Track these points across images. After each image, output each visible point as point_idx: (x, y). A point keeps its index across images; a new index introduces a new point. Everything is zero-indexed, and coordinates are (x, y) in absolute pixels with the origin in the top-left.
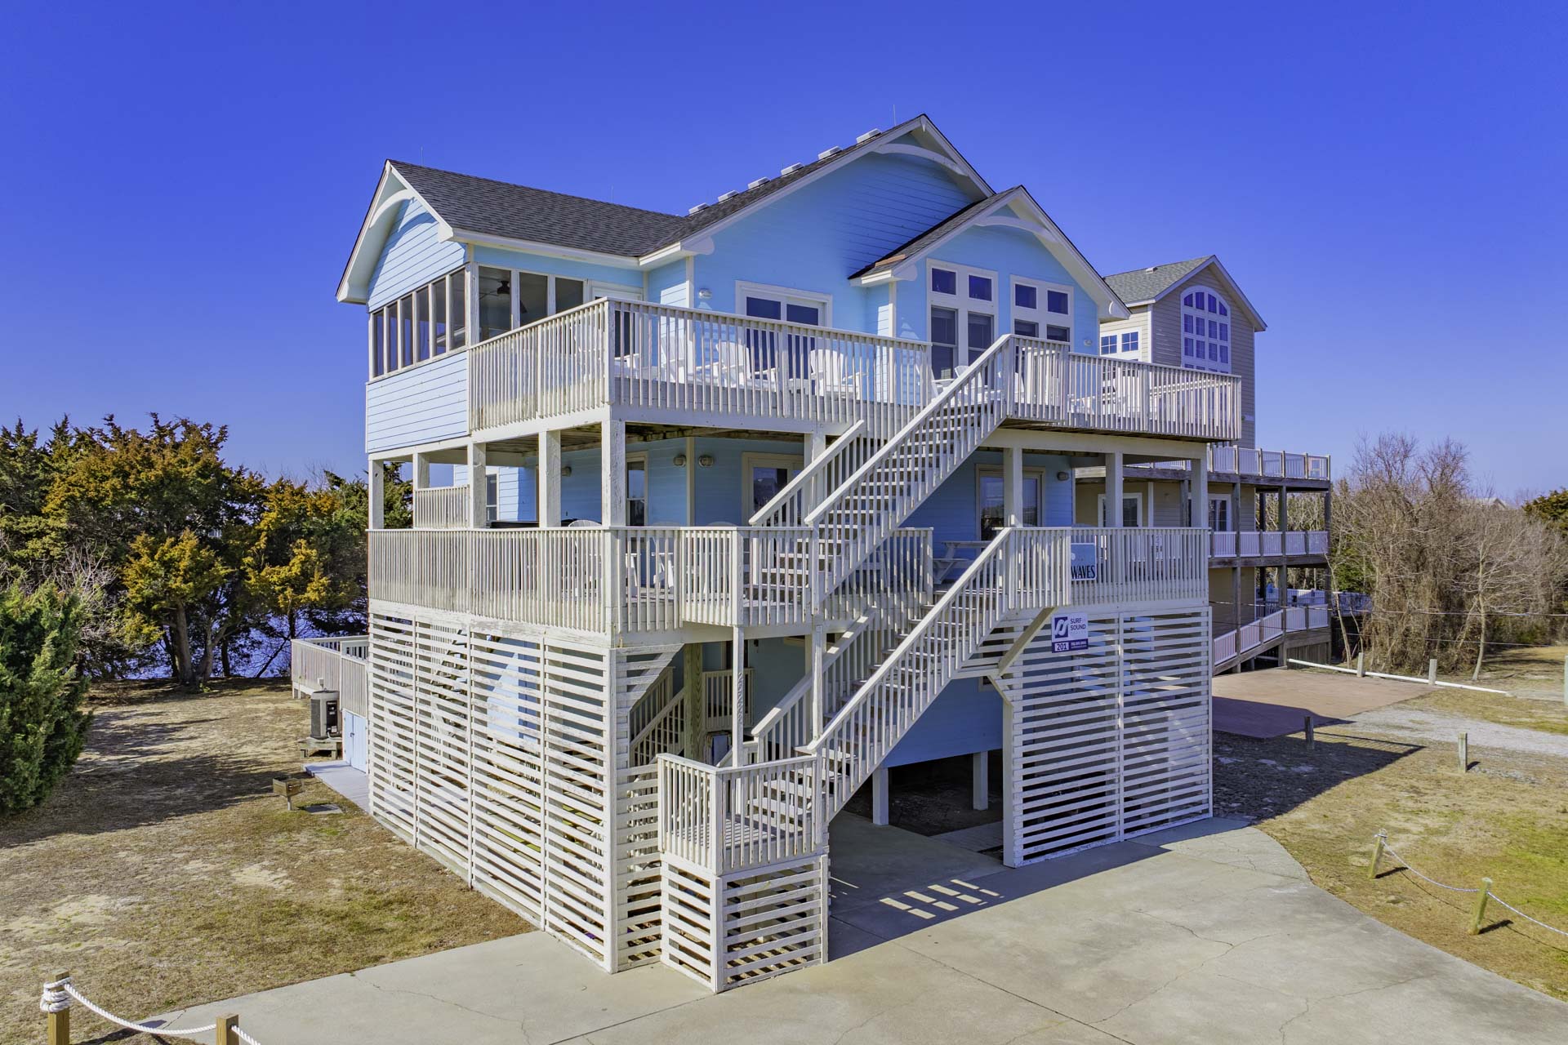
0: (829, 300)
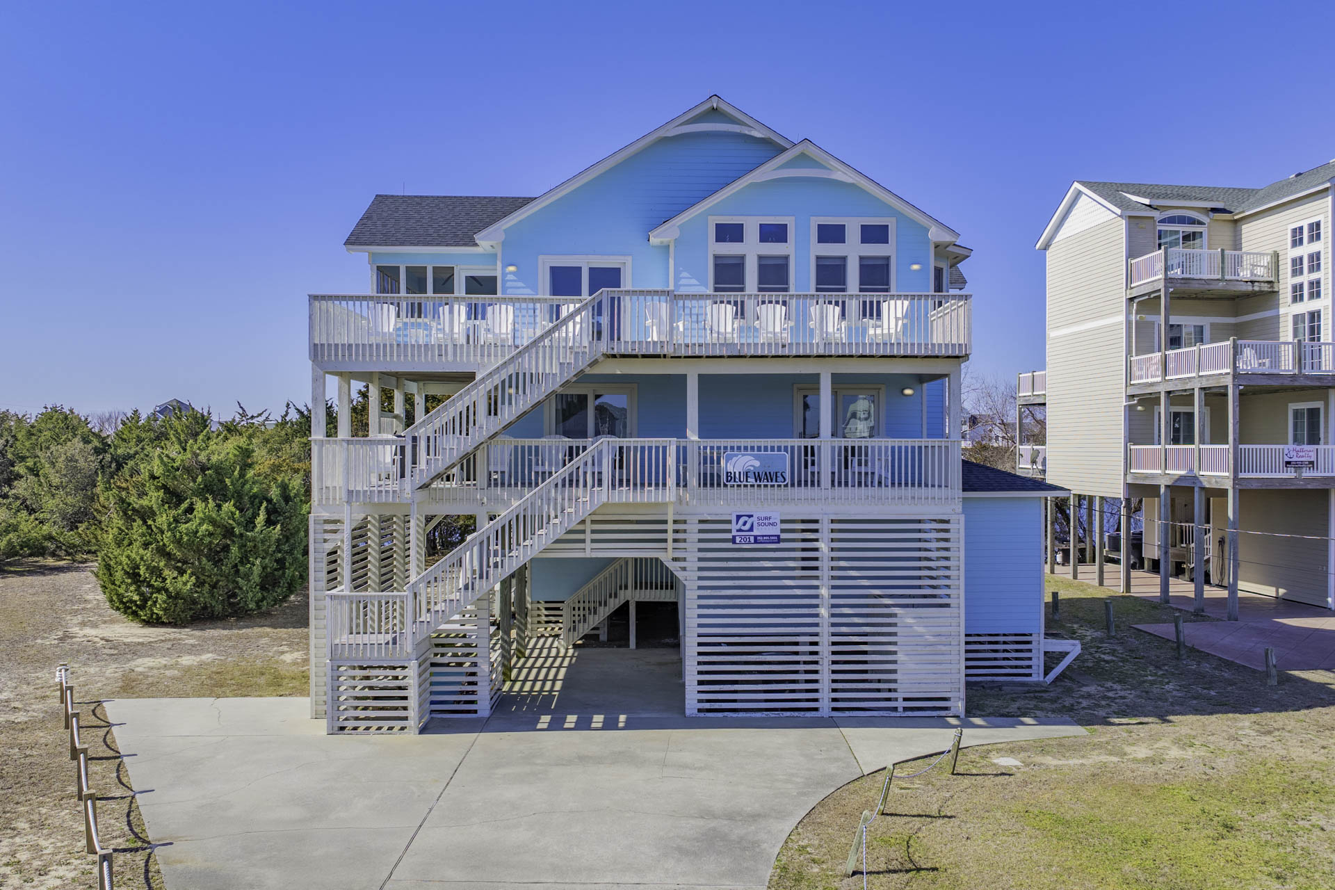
0: (629, 260)
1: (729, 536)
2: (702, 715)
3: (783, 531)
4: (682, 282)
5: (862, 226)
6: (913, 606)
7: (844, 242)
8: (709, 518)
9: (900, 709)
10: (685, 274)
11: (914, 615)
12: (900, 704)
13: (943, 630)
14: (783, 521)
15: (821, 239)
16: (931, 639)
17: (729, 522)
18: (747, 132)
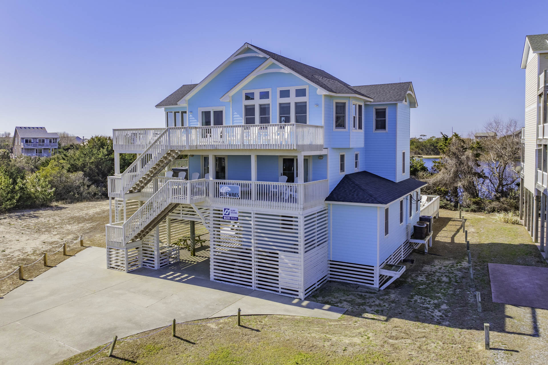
1: (222, 216)
2: (215, 281)
3: (240, 216)
4: (235, 116)
5: (296, 90)
6: (284, 251)
7: (289, 97)
8: (216, 209)
9: (280, 292)
10: (235, 113)
11: (285, 255)
12: (280, 290)
13: (295, 262)
14: (240, 212)
15: (281, 96)
16: (290, 265)
17: (222, 211)
18: (257, 56)
